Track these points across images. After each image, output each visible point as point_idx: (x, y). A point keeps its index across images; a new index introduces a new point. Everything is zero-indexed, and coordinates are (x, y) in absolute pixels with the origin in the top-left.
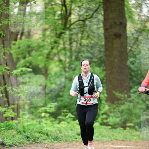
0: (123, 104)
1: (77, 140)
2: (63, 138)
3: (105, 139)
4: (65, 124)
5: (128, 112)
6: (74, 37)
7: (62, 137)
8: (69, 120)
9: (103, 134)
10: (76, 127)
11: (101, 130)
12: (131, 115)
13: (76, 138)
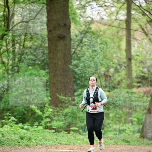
0: (67, 107)
1: (20, 144)
2: (6, 142)
3: (48, 143)
4: (8, 128)
5: (72, 115)
6: (16, 39)
7: (5, 140)
8: (11, 124)
9: (47, 137)
10: (19, 131)
11: (45, 133)
12: (75, 118)
13: (19, 142)
